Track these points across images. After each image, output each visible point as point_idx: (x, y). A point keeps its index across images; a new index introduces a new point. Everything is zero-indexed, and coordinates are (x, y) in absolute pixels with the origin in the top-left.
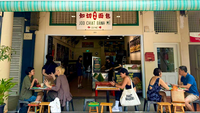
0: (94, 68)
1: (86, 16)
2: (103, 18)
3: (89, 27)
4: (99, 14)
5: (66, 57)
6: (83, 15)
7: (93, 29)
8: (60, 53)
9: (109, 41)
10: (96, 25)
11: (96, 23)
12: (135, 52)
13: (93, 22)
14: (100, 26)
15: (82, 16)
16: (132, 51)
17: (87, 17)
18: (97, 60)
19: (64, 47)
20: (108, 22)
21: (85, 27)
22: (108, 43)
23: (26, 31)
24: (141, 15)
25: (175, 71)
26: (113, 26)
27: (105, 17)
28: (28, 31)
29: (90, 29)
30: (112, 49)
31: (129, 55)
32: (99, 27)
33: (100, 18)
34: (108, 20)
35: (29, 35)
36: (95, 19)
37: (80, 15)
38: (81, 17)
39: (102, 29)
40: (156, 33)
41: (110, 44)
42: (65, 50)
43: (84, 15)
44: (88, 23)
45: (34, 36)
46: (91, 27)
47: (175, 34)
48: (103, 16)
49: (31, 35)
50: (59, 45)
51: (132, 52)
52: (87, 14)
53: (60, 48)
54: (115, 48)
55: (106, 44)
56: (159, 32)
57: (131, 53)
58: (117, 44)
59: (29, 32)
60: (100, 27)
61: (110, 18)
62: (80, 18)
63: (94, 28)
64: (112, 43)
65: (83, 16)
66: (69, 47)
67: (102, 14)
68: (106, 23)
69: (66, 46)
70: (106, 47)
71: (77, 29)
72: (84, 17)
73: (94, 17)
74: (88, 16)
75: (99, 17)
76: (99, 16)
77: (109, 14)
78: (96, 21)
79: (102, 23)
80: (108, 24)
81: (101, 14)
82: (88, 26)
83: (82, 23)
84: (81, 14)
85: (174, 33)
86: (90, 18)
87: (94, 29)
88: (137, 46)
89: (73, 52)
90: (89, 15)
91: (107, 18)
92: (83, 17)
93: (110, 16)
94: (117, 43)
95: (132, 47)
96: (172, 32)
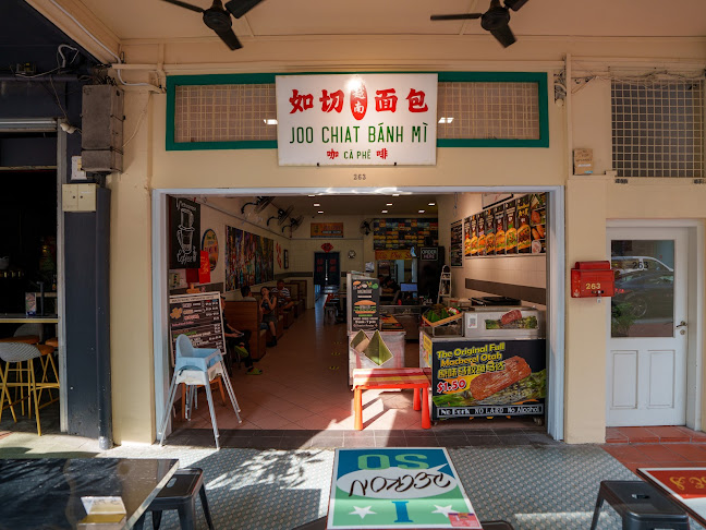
0: (354, 315)
1: (318, 104)
2: (393, 110)
3: (332, 154)
4: (378, 92)
5: (264, 266)
6: (305, 97)
7: (350, 162)
8: (242, 256)
9: (388, 220)
10: (362, 143)
11: (363, 133)
12: (492, 253)
13: (353, 131)
14: (380, 146)
15: (302, 105)
16: (474, 251)
17: (325, 108)
18: (365, 286)
19: (256, 238)
20: (416, 131)
21: (316, 152)
22: (383, 225)
23: (73, 178)
24: (559, 102)
25: (677, 332)
26: (441, 149)
27: (403, 104)
28: (82, 175)
29: (339, 160)
30: (395, 241)
31: (458, 262)
32: (378, 153)
33: (383, 109)
34: (417, 119)
35: (83, 193)
36: (359, 116)
37: (292, 100)
38: (297, 107)
39: (390, 160)
40: (617, 181)
41: (390, 229)
42: (258, 248)
43: (310, 97)
44: (328, 135)
45: (105, 197)
46: (341, 155)
47: (696, 182)
48: (394, 103)
49: (89, 191)
50: (233, 233)
51: (476, 254)
52: (325, 92)
53: (240, 241)
54: (404, 239)
55: (377, 229)
56: (628, 174)
57: (469, 255)
58: (409, 229)
59: (85, 178)
60: (383, 154)
61: (426, 109)
62: (293, 112)
63: (355, 154)
64: (394, 225)
65: (308, 103)
66: (271, 237)
67: (393, 91)
68: (408, 133)
69: (263, 234)
70: (377, 237)
71: (281, 163)
72: (311, 106)
73: (353, 106)
74: (330, 102)
75: (378, 109)
76: (377, 100)
77: (422, 94)
78: (364, 124)
79: (394, 135)
80: (416, 138)
81: (385, 92)
82: (331, 146)
83: (303, 135)
84: (295, 92)
85: (691, 179)
86: (339, 110)
87: (355, 161)
88: (501, 233)
89: (285, 251)
90: (333, 95)
91: (411, 109)
92: (306, 107)
93: (427, 101)
94: (408, 225)
95: (475, 238)
96: (682, 175)
